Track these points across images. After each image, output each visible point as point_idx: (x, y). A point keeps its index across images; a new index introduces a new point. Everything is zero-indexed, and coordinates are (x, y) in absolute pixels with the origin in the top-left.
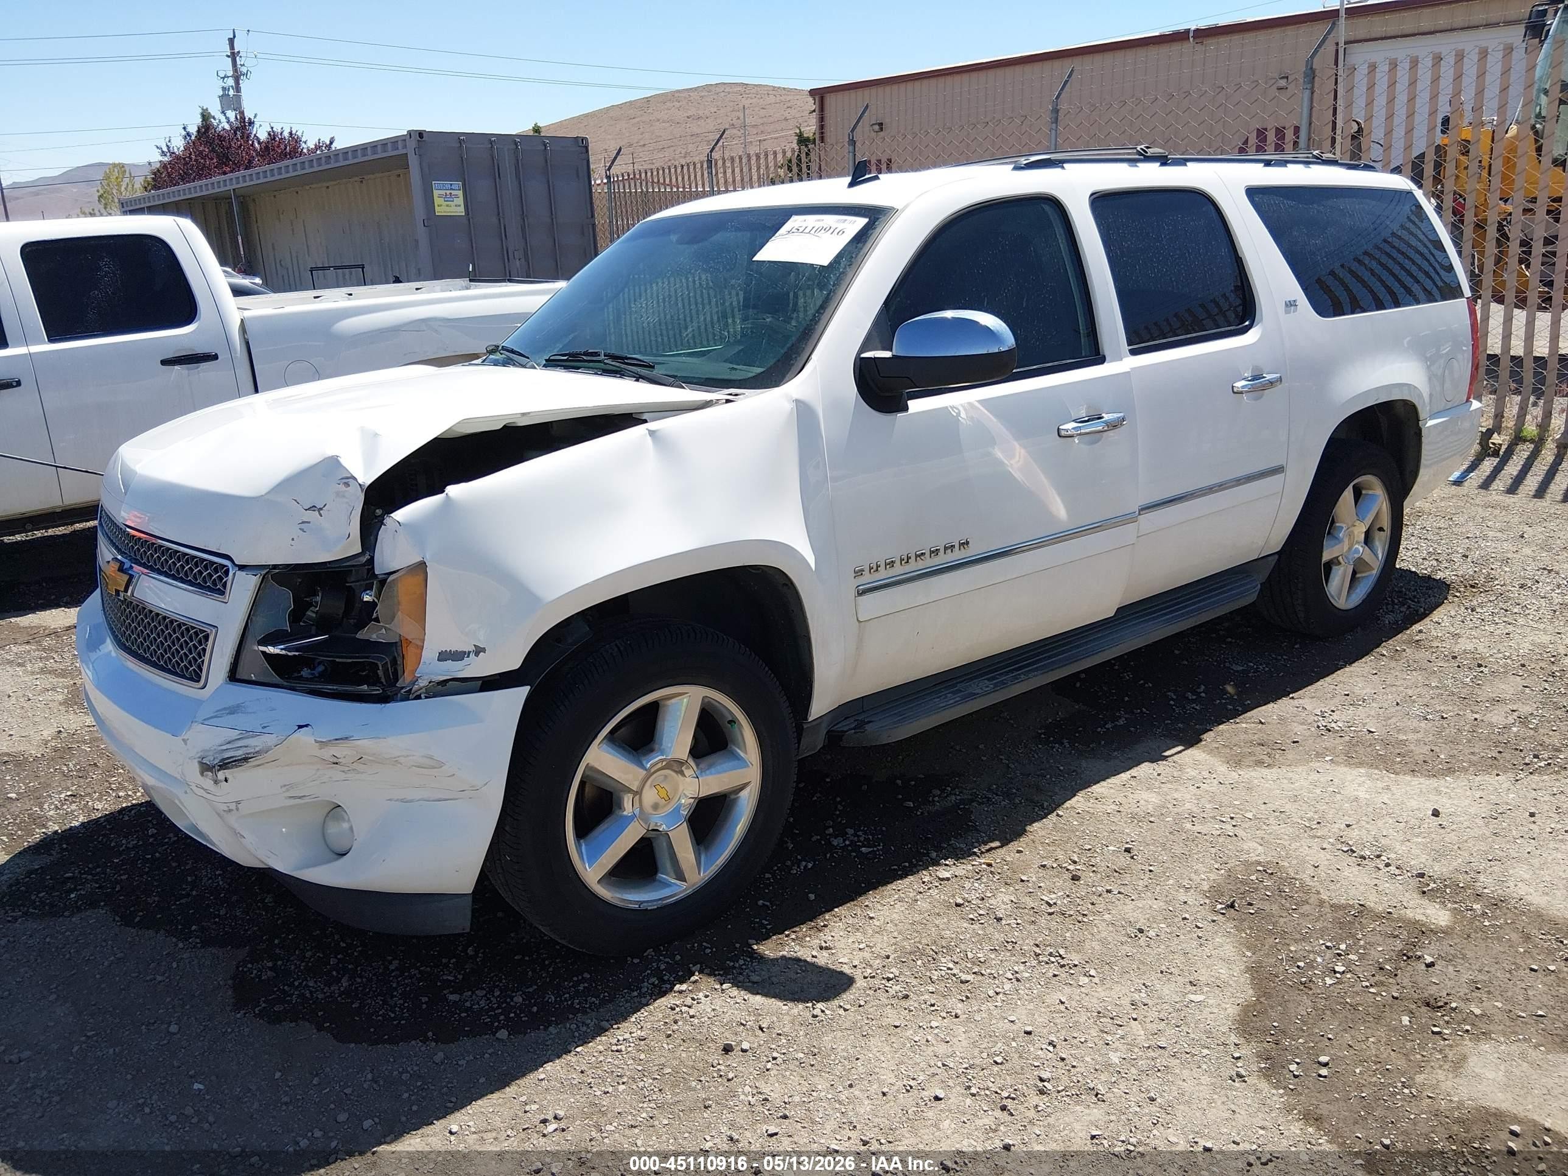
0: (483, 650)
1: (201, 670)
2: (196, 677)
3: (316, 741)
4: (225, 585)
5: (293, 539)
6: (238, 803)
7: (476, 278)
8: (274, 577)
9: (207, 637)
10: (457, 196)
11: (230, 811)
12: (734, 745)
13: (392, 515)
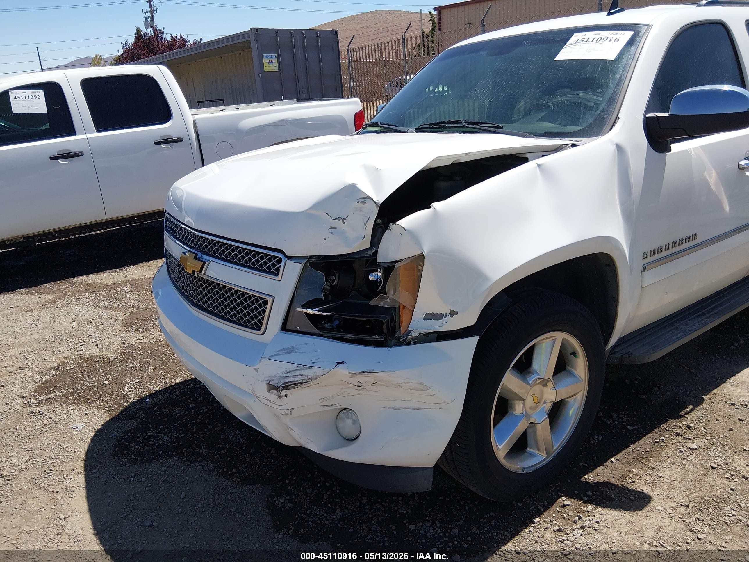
0: (456, 313)
1: (262, 324)
2: (257, 327)
3: (350, 373)
4: (278, 270)
5: (325, 239)
6: (292, 409)
7: (299, 99)
8: (312, 264)
9: (266, 303)
10: (274, 62)
11: (286, 414)
12: (571, 367)
13: (397, 223)
